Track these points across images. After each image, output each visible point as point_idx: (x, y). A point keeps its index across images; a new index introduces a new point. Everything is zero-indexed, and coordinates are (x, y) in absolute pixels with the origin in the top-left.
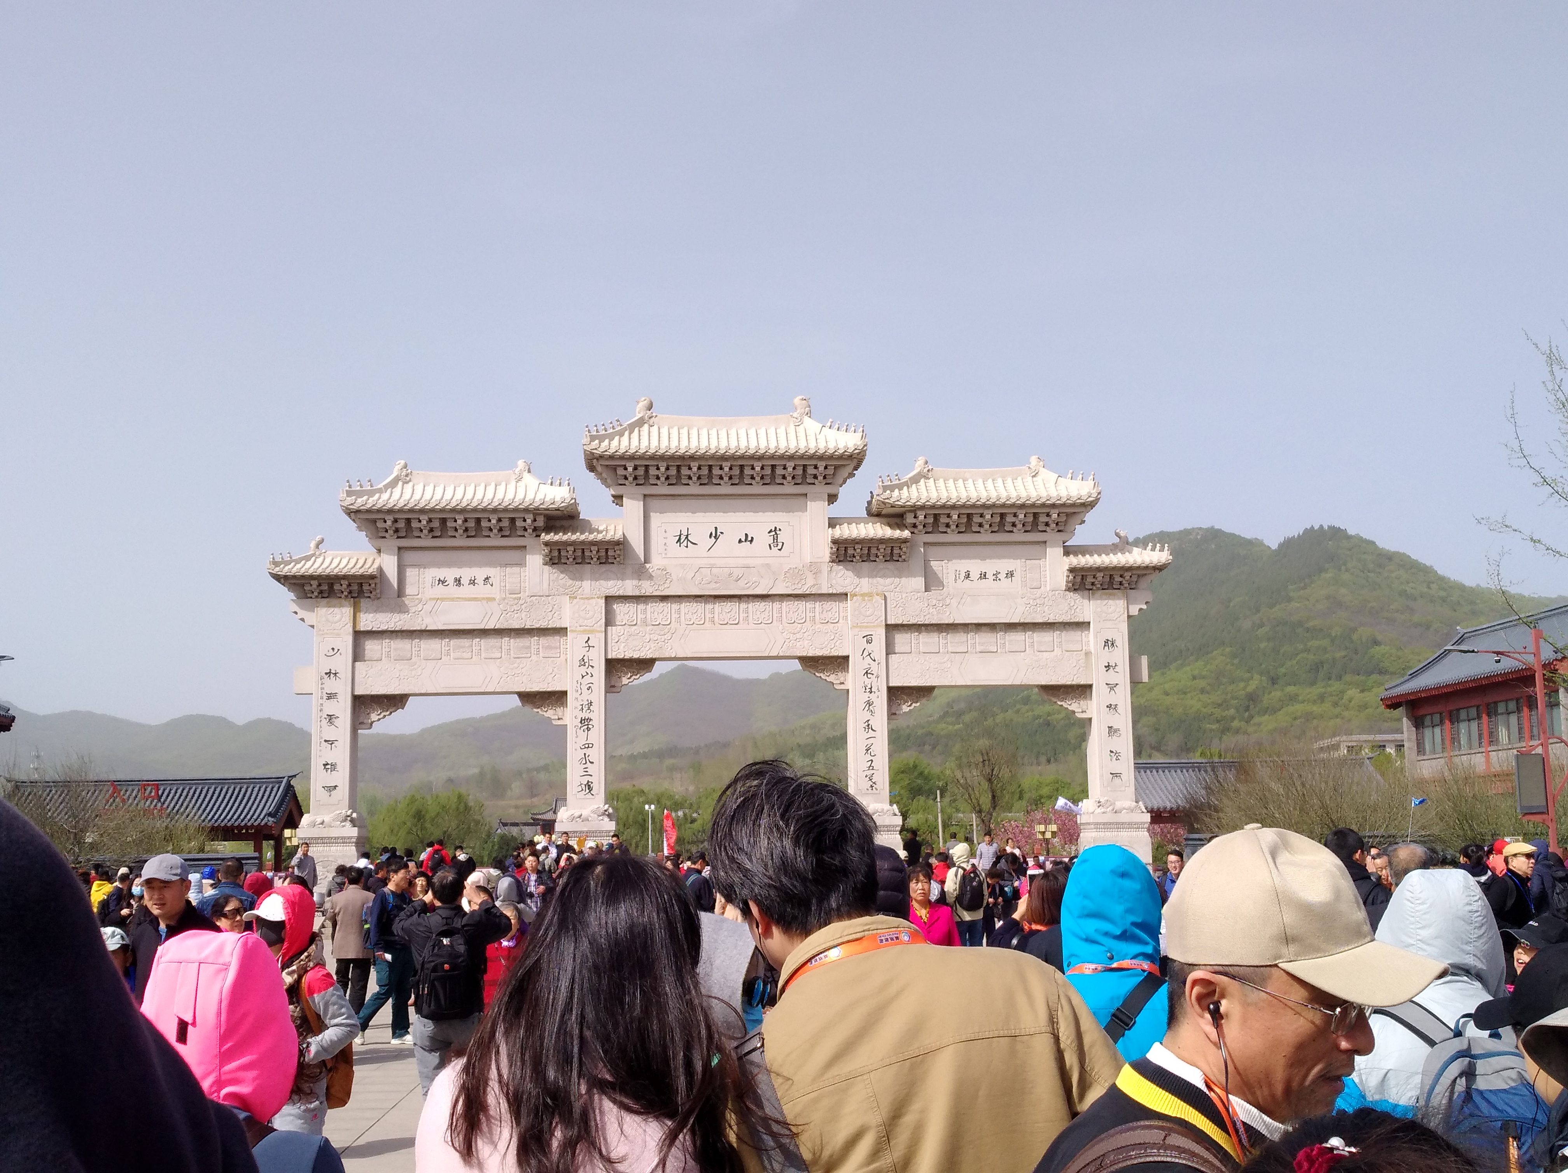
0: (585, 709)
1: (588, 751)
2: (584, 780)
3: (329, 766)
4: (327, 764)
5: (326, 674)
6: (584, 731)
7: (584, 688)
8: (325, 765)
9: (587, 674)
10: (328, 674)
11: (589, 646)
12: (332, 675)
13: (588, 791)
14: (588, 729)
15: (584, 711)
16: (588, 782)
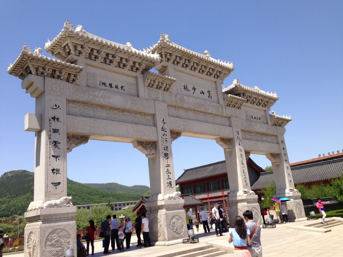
0: (166, 149)
1: (168, 168)
2: (169, 181)
3: (55, 171)
4: (54, 170)
5: (52, 118)
6: (166, 159)
7: (164, 140)
8: (53, 170)
9: (165, 134)
10: (54, 118)
11: (164, 123)
12: (56, 120)
13: (170, 186)
14: (168, 158)
15: (165, 150)
16: (170, 182)
